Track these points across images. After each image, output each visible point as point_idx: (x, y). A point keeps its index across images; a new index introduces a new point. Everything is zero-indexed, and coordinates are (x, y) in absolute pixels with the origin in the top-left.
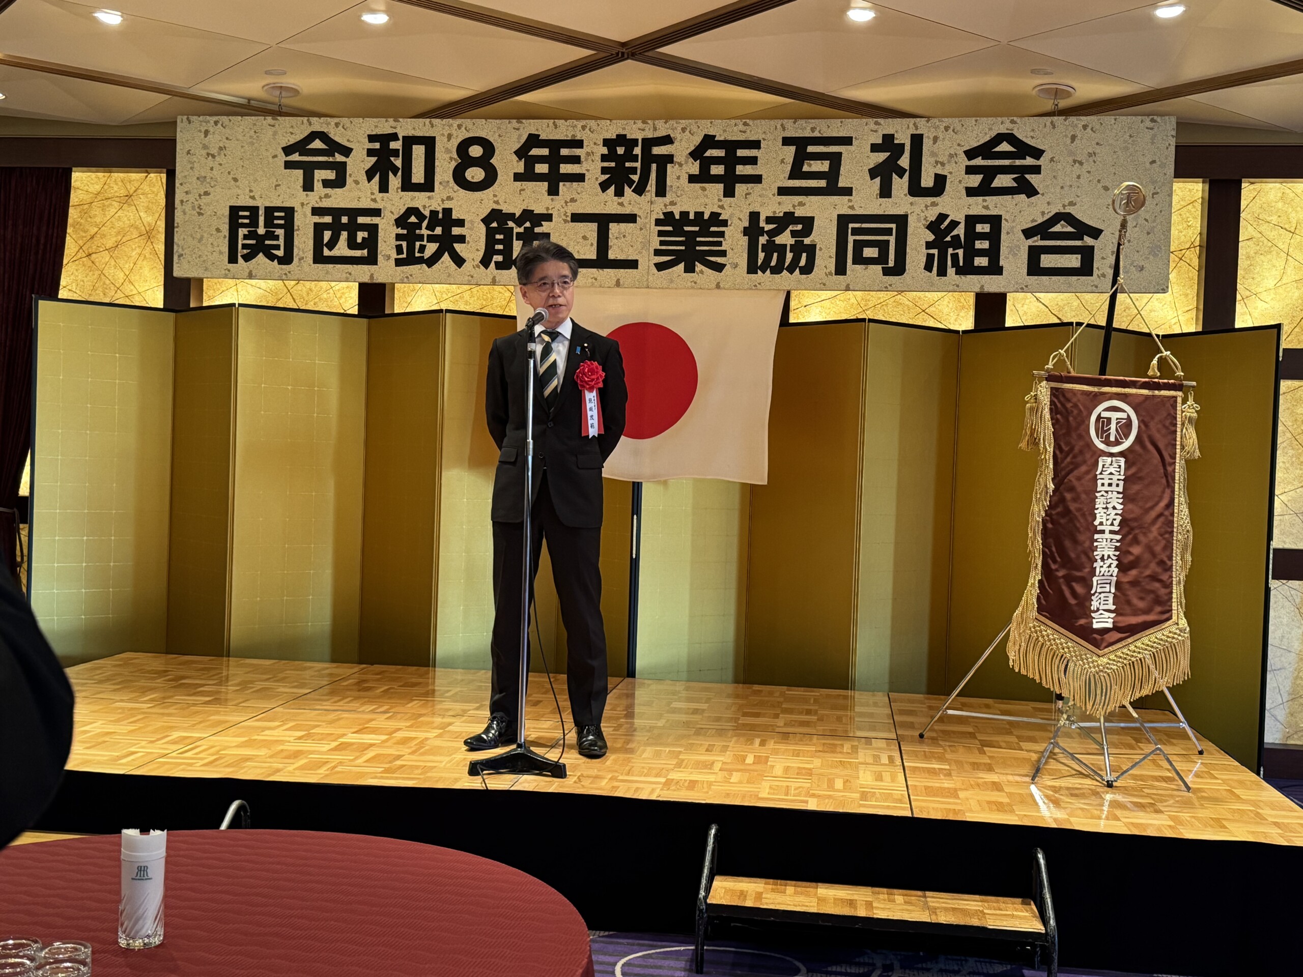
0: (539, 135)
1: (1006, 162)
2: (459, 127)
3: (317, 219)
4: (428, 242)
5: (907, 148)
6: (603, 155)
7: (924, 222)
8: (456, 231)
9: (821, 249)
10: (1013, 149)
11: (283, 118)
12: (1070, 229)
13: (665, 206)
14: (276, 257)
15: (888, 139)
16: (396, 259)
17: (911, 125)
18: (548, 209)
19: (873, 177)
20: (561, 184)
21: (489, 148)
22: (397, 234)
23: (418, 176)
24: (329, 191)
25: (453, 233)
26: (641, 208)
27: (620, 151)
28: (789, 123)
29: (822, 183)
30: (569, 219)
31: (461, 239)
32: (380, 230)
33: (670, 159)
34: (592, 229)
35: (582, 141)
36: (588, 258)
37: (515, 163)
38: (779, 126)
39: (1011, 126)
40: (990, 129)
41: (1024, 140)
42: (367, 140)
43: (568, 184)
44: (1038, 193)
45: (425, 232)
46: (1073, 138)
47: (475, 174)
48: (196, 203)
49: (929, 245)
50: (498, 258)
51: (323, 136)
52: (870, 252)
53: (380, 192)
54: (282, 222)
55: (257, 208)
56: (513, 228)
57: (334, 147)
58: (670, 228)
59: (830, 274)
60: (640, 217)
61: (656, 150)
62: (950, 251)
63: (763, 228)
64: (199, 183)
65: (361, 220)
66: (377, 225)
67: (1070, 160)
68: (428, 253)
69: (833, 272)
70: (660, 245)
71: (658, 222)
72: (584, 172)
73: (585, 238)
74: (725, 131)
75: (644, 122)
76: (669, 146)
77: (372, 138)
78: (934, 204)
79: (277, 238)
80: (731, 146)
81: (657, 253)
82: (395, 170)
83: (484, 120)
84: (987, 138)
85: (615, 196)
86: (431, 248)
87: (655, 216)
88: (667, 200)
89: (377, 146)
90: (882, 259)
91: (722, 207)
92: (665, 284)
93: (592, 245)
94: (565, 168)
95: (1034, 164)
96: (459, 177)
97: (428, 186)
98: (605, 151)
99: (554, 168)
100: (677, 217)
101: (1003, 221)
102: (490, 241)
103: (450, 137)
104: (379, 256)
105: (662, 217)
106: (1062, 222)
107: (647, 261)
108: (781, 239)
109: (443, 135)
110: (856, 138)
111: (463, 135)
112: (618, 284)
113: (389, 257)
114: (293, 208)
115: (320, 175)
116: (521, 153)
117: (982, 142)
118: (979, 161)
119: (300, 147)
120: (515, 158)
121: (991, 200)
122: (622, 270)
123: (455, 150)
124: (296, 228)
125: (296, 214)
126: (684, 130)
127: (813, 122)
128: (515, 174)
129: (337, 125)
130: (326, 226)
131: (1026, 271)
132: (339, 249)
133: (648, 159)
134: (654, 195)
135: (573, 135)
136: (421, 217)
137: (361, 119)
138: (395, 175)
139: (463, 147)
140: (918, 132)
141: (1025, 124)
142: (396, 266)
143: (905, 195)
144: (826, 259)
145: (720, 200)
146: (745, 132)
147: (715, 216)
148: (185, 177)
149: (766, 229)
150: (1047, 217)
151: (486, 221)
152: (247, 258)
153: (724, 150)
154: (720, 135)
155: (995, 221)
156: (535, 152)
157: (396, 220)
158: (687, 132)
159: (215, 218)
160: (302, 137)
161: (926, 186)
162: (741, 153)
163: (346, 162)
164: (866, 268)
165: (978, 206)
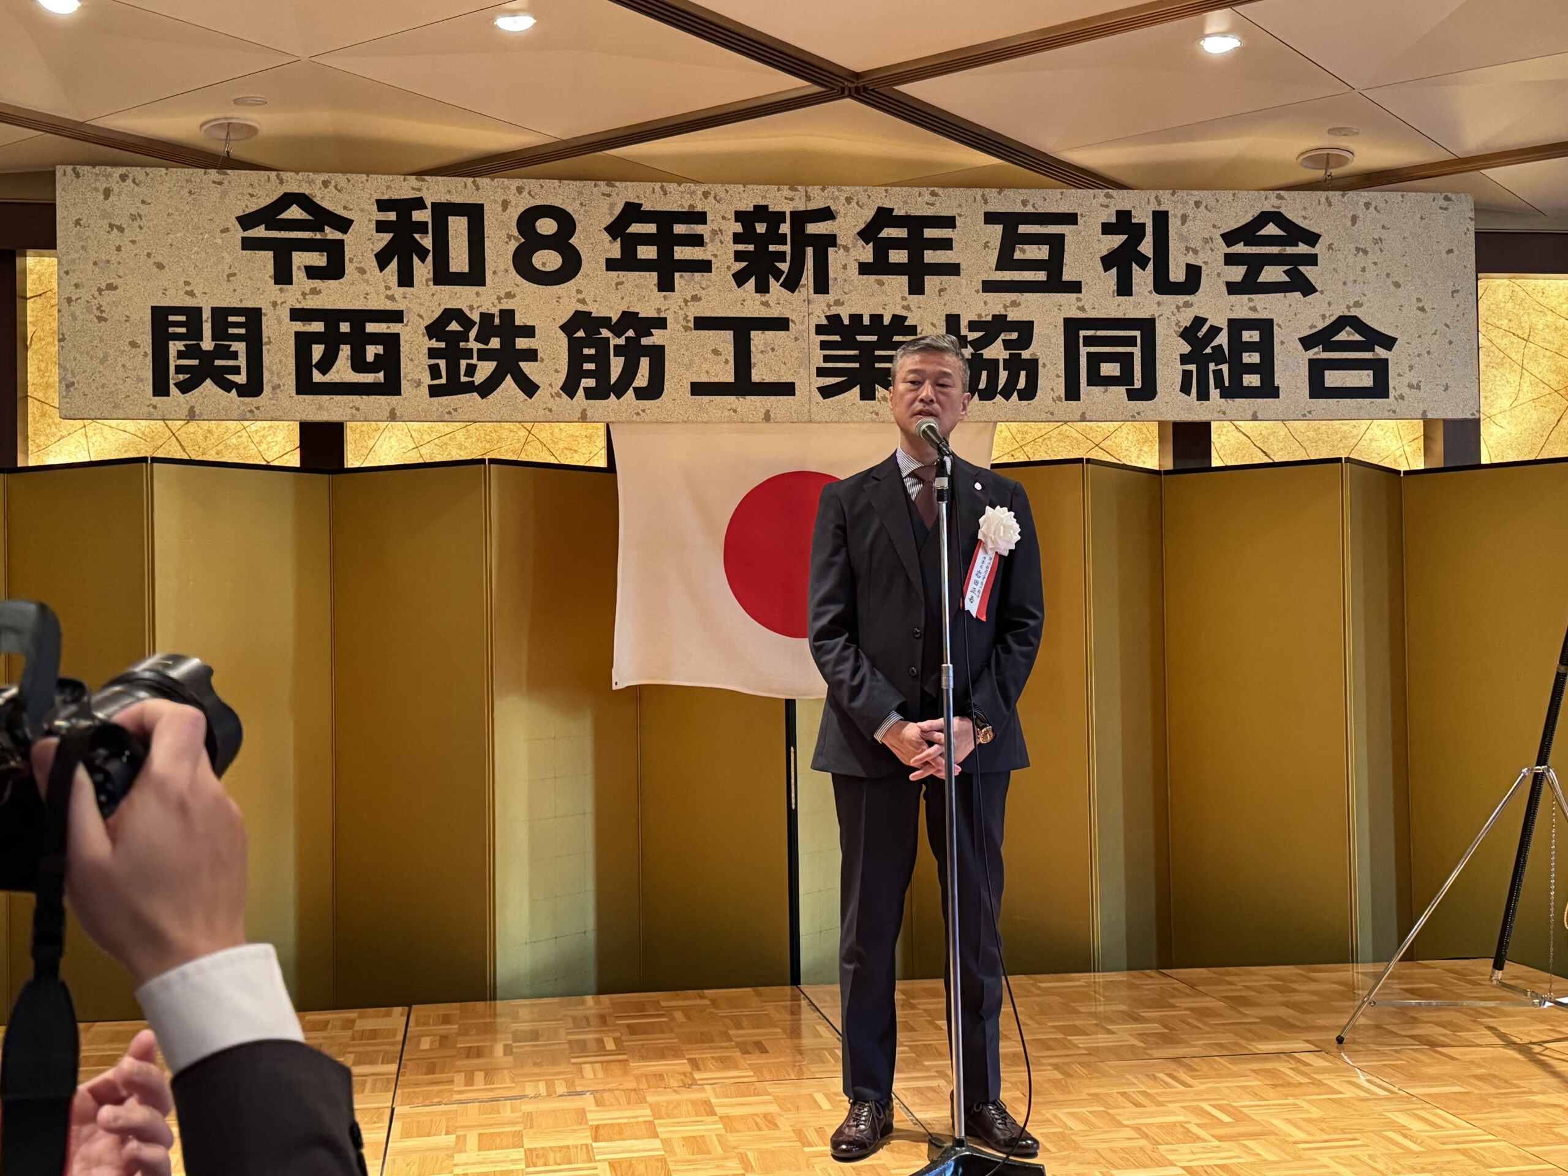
0: (641, 205)
1: (1275, 250)
2: (520, 190)
3: (299, 327)
4: (479, 360)
5: (1149, 230)
6: (735, 234)
7: (1177, 329)
8: (521, 343)
9: (1044, 365)
10: (1281, 233)
11: (237, 172)
12: (1357, 337)
13: (829, 306)
14: (233, 385)
15: (1124, 216)
16: (430, 386)
17: (1152, 200)
18: (659, 310)
19: (1107, 268)
20: (677, 275)
21: (566, 222)
22: (429, 349)
23: (459, 261)
24: (317, 283)
25: (518, 347)
26: (793, 310)
27: (761, 228)
28: (991, 193)
29: (1041, 276)
30: (692, 325)
31: (531, 355)
32: (402, 343)
33: (830, 240)
34: (725, 339)
35: (705, 213)
36: (721, 381)
37: (607, 245)
38: (979, 198)
39: (1276, 202)
40: (1252, 206)
41: (1294, 220)
42: (375, 207)
43: (687, 275)
44: (1316, 291)
45: (474, 345)
46: (1354, 219)
47: (547, 260)
48: (94, 302)
49: (1184, 359)
50: (590, 383)
51: (304, 201)
52: (1109, 369)
53: (399, 286)
54: (243, 331)
55: (199, 310)
56: (608, 338)
57: (321, 217)
58: (837, 338)
59: (1059, 398)
60: (793, 322)
61: (812, 228)
62: (1212, 366)
63: (966, 336)
64: (97, 270)
65: (371, 328)
66: (397, 336)
67: (1352, 247)
68: (479, 377)
69: (1063, 396)
70: (824, 362)
71: (820, 329)
72: (709, 258)
73: (716, 352)
74: (905, 203)
75: (793, 189)
76: (829, 222)
77: (383, 205)
78: (1187, 305)
79: (234, 356)
80: (914, 224)
81: (821, 372)
82: (423, 254)
83: (556, 181)
84: (1249, 218)
85: (756, 292)
86: (485, 369)
87: (814, 321)
88: (830, 297)
89: (392, 216)
90: (1125, 379)
91: (907, 308)
92: (834, 416)
93: (727, 362)
94: (682, 253)
95: (1309, 252)
96: (522, 264)
97: (475, 276)
98: (738, 228)
99: (665, 252)
100: (846, 322)
101: (1275, 327)
102: (575, 358)
103: (505, 205)
104: (403, 382)
105: (825, 322)
106: (1348, 328)
107: (808, 383)
108: (988, 353)
109: (495, 201)
110: (1082, 215)
111: (526, 202)
112: (767, 417)
113: (419, 384)
114: (260, 309)
115: (301, 259)
116: (615, 229)
117: (1242, 222)
118: (1240, 248)
119: (268, 215)
120: (606, 237)
121: (1260, 300)
122: (772, 398)
123: (514, 223)
124: (265, 340)
125: (264, 319)
126: (849, 200)
127: (1024, 193)
128: (608, 260)
129: (326, 184)
130: (315, 338)
131: (1307, 392)
132: (338, 372)
133: (800, 240)
134: (812, 291)
135: (691, 206)
136: (467, 323)
137: (364, 177)
138: (423, 261)
139: (527, 220)
140: (1162, 208)
141: (1294, 200)
142: (431, 396)
143: (1150, 292)
144: (1052, 379)
145: (904, 299)
146: (932, 205)
147: (898, 320)
148: (74, 260)
149: (969, 339)
150: (1328, 322)
151: (568, 328)
152: (185, 387)
153: (906, 229)
154: (899, 208)
155: (1266, 327)
156: (635, 228)
157: (427, 328)
158: (854, 204)
159: (128, 324)
160: (269, 201)
161: (1176, 280)
162: (929, 233)
163: (343, 241)
164: (1106, 391)
165: (1243, 307)
